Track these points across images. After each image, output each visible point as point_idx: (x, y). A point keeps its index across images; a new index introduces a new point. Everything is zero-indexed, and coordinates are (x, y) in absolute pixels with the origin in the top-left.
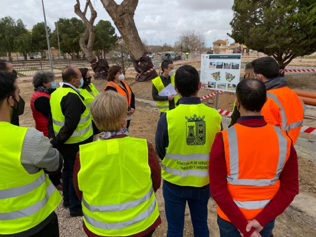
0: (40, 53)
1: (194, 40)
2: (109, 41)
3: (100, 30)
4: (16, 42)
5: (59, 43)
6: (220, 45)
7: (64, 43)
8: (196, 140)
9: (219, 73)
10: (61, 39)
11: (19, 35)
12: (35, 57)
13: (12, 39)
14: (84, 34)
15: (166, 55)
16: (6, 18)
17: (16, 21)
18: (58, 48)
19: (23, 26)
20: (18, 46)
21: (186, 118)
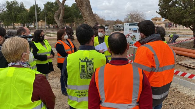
0: (33, 24)
1: (137, 16)
2: (79, 17)
3: (73, 10)
4: (18, 17)
5: (45, 18)
6: (156, 21)
7: (49, 17)
8: (87, 75)
9: (135, 36)
10: (47, 15)
11: (20, 12)
12: (30, 27)
13: (16, 15)
14: (57, 11)
15: (117, 27)
16: (13, 1)
17: (19, 3)
18: (45, 21)
19: (24, 6)
20: (19, 19)
21: (80, 59)
